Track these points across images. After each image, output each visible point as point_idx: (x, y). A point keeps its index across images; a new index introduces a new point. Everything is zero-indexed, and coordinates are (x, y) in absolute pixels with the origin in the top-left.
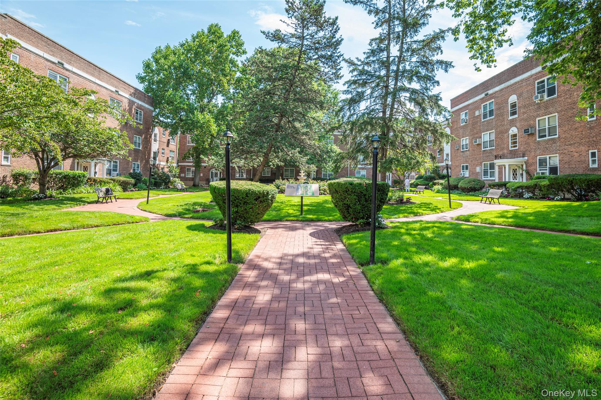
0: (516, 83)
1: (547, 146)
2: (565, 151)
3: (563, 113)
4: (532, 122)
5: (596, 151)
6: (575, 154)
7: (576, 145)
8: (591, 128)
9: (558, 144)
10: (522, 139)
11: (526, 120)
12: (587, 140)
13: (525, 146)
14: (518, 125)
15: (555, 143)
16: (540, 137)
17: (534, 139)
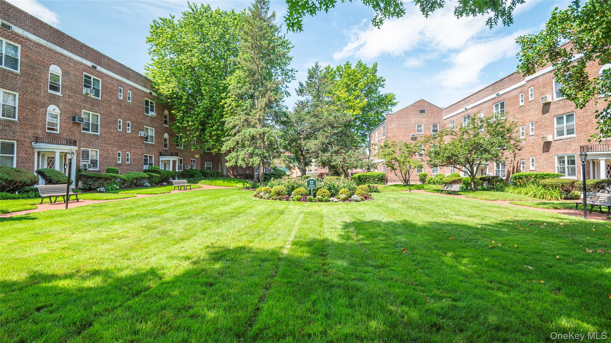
0: (62, 55)
1: (91, 140)
2: (104, 148)
3: (105, 117)
4: (78, 111)
5: (121, 152)
6: (111, 152)
7: (112, 145)
8: (119, 136)
9: (100, 141)
10: (66, 125)
11: (71, 105)
12: (117, 144)
13: (69, 134)
14: (61, 105)
15: (97, 139)
16: (84, 129)
17: (79, 129)
